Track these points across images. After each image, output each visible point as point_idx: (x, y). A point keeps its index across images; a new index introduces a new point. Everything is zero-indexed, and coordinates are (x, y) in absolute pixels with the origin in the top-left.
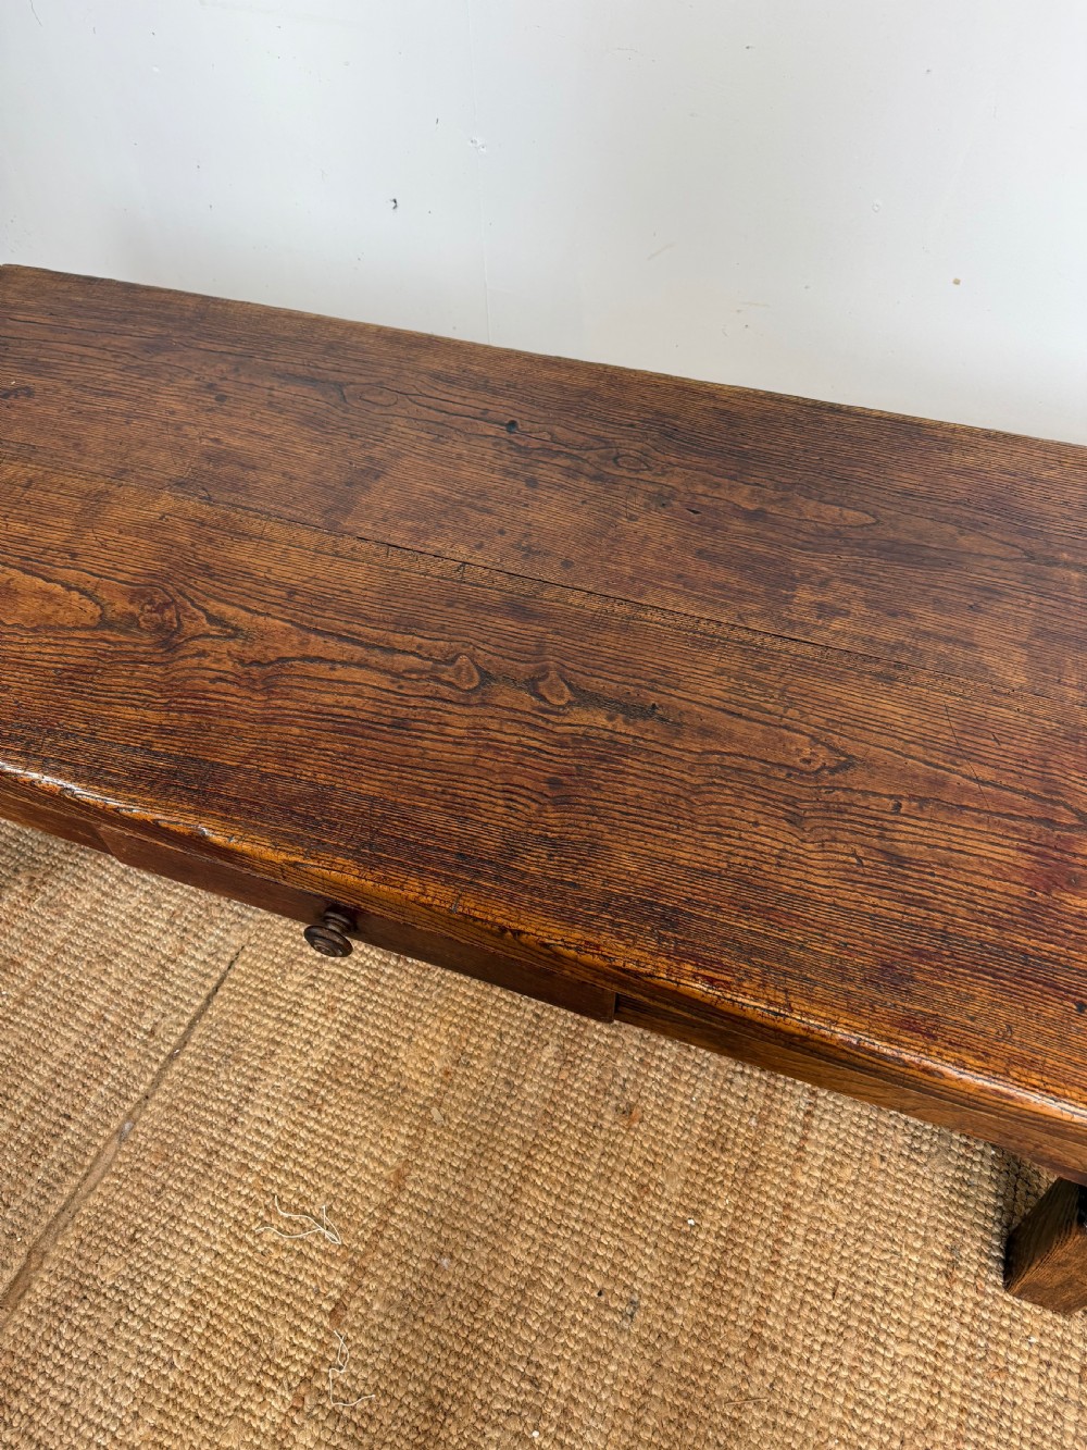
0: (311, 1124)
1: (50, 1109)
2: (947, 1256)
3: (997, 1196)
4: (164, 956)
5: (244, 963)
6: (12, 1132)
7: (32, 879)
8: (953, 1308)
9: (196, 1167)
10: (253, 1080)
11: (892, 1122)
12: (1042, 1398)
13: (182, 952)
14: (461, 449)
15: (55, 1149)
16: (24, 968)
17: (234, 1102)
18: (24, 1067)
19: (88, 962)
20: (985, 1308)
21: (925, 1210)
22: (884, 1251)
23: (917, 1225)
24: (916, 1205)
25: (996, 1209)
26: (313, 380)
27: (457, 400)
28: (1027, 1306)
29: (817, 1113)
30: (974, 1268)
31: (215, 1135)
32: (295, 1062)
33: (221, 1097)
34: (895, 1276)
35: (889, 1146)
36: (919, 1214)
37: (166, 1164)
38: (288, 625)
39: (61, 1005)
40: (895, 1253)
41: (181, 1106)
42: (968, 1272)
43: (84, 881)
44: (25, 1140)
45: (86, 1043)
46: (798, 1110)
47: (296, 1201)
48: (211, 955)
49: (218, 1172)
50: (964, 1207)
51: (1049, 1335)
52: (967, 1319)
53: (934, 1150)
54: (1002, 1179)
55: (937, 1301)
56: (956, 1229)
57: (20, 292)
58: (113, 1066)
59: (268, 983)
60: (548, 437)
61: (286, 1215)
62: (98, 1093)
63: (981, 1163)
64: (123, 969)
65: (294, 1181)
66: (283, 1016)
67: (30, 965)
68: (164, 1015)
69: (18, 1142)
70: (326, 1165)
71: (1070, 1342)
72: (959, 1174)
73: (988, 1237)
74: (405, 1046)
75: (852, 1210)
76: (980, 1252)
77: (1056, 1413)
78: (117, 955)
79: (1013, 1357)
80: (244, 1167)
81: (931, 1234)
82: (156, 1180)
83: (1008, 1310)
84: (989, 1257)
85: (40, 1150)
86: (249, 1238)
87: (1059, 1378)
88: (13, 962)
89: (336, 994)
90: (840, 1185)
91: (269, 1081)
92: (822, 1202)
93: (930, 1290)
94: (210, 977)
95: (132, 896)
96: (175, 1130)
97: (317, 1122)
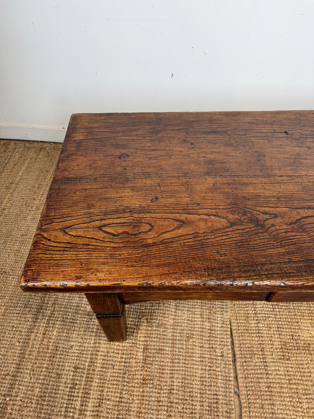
0: (290, 365)
1: (209, 394)
4: (208, 329)
5: (234, 323)
6: (202, 408)
7: (147, 319)
9: (268, 393)
10: (263, 358)
13: (213, 326)
14: (278, 143)
15: (220, 407)
16: (166, 351)
17: (263, 368)
18: (191, 384)
19: (185, 340)
26: (215, 132)
27: (263, 128)
31: (266, 381)
32: (272, 348)
33: (258, 368)
37: (257, 397)
38: (288, 209)
39: (187, 358)
41: (249, 376)
43: (165, 314)
44: (207, 408)
45: (204, 368)
47: (304, 392)
48: (223, 324)
49: (275, 392)
57: (89, 122)
58: (218, 372)
59: (246, 326)
60: (299, 134)
61: (305, 397)
62: (220, 382)
64: (198, 338)
65: (299, 385)
66: (258, 335)
67: (167, 349)
68: (222, 349)
69: (206, 410)
70: (304, 376)
74: (299, 331)
78: (193, 334)
80: (281, 388)
82: (258, 403)
85: (216, 410)
86: (300, 410)
88: (162, 350)
89: (268, 323)
91: (269, 357)
94: (227, 331)
95: (184, 313)
96: (253, 384)
97: (291, 364)
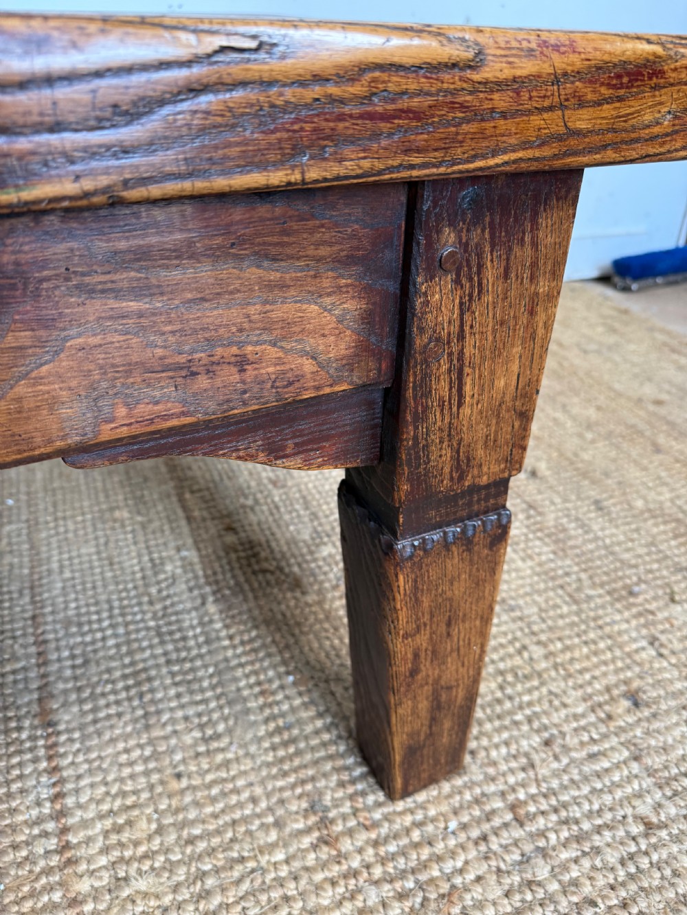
2: (313, 819)
3: (320, 715)
8: (355, 874)
11: (169, 729)
12: (507, 881)
20: (386, 840)
21: (258, 791)
22: (239, 882)
23: (259, 816)
24: (245, 795)
25: (327, 729)
28: (421, 797)
29: (70, 786)
30: (346, 808)
34: (269, 900)
35: (178, 757)
36: (254, 800)
40: (253, 871)
42: (344, 817)
46: (39, 803)
50: (298, 753)
51: (461, 807)
52: (377, 872)
53: (231, 722)
54: (316, 695)
55: (334, 883)
56: (303, 782)
63: (287, 698)
71: (483, 794)
72: (272, 726)
73: (340, 763)
75: (171, 867)
76: (342, 784)
77: (530, 884)
79: (448, 866)
81: (280, 812)
83: (408, 819)
84: (353, 782)
87: (504, 842)
90: (142, 849)
92: (126, 893)
93: (319, 877)
